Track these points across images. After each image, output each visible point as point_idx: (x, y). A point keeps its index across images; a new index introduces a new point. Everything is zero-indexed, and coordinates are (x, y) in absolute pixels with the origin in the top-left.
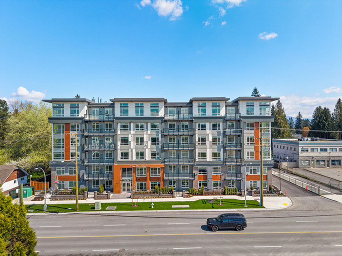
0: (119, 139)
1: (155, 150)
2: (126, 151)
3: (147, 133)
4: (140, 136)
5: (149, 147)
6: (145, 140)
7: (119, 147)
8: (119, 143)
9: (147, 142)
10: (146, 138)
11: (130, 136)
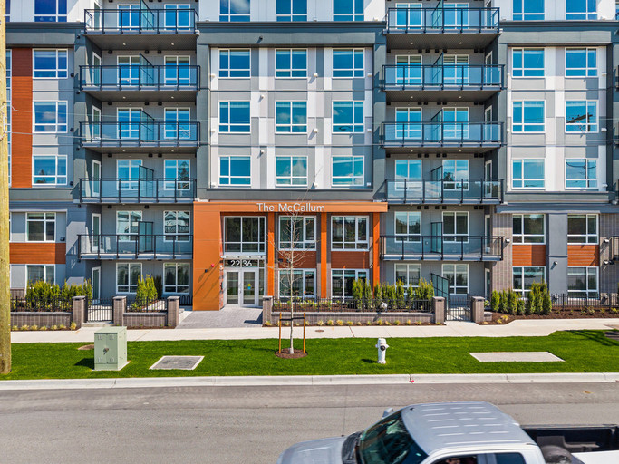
0: (215, 108)
1: (348, 153)
2: (239, 154)
3: (321, 85)
4: (291, 98)
5: (328, 140)
6: (311, 112)
7: (214, 139)
8: (215, 123)
9: (320, 120)
10: (315, 105)
11: (254, 96)
